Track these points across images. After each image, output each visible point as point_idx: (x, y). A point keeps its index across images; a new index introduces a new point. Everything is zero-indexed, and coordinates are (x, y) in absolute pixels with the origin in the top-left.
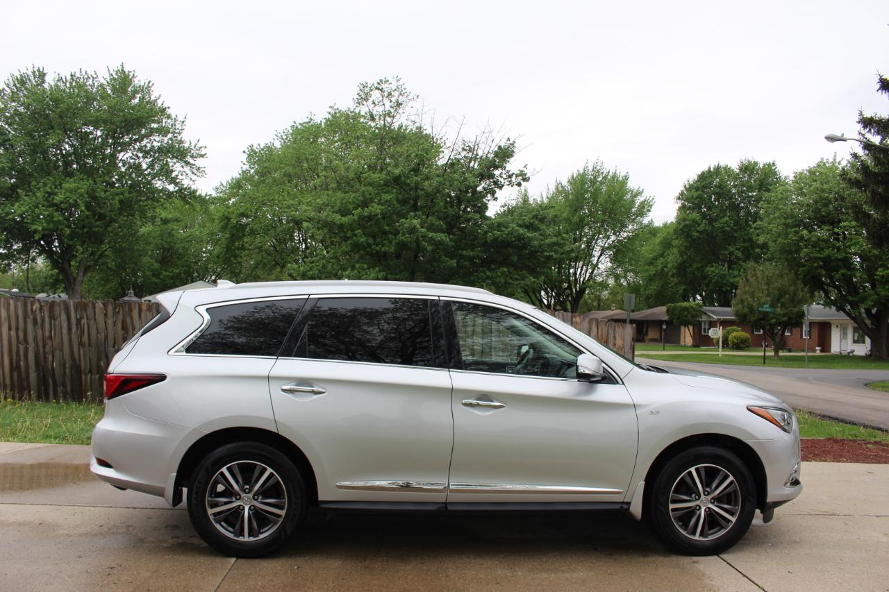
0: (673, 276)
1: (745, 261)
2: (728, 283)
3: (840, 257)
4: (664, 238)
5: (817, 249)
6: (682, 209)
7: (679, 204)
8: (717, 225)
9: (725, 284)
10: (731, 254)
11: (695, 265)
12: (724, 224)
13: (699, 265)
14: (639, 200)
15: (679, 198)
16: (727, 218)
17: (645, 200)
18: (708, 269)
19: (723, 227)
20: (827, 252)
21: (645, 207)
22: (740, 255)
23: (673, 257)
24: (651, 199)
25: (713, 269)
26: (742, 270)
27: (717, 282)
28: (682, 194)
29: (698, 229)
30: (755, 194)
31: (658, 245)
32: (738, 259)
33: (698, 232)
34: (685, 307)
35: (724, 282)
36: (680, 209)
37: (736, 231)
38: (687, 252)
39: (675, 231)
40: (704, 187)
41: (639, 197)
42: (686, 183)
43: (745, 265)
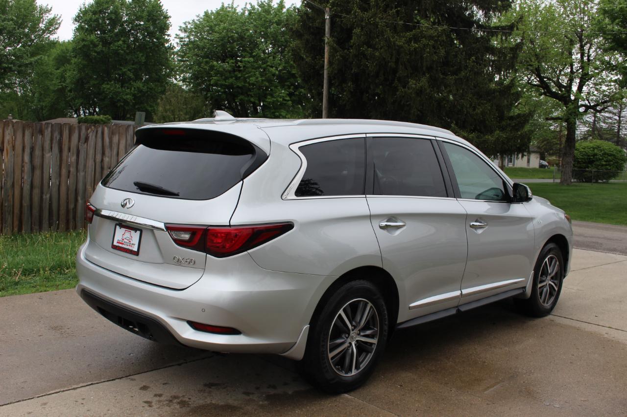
0: (70, 91)
1: (135, 81)
2: (121, 100)
3: (240, 85)
4: (58, 54)
5: (223, 77)
6: (79, 29)
7: (77, 25)
8: (113, 47)
9: (119, 100)
10: (124, 74)
11: (92, 82)
12: (118, 47)
13: (96, 83)
14: (48, 17)
15: (76, 20)
16: (121, 42)
17: (54, 19)
18: (104, 86)
19: (117, 50)
20: (231, 80)
21: (53, 24)
22: (131, 75)
23: (71, 73)
24: (58, 17)
25: (108, 86)
26: (133, 89)
27: (112, 98)
28: (78, 16)
29: (96, 49)
30: (142, 23)
31: (53, 61)
32: (130, 79)
33: (96, 52)
34: (96, 120)
35: (118, 98)
36: (77, 30)
37: (128, 54)
38: (85, 69)
39: (74, 50)
40: (101, 12)
41: (47, 15)
42: (82, 6)
43: (135, 84)
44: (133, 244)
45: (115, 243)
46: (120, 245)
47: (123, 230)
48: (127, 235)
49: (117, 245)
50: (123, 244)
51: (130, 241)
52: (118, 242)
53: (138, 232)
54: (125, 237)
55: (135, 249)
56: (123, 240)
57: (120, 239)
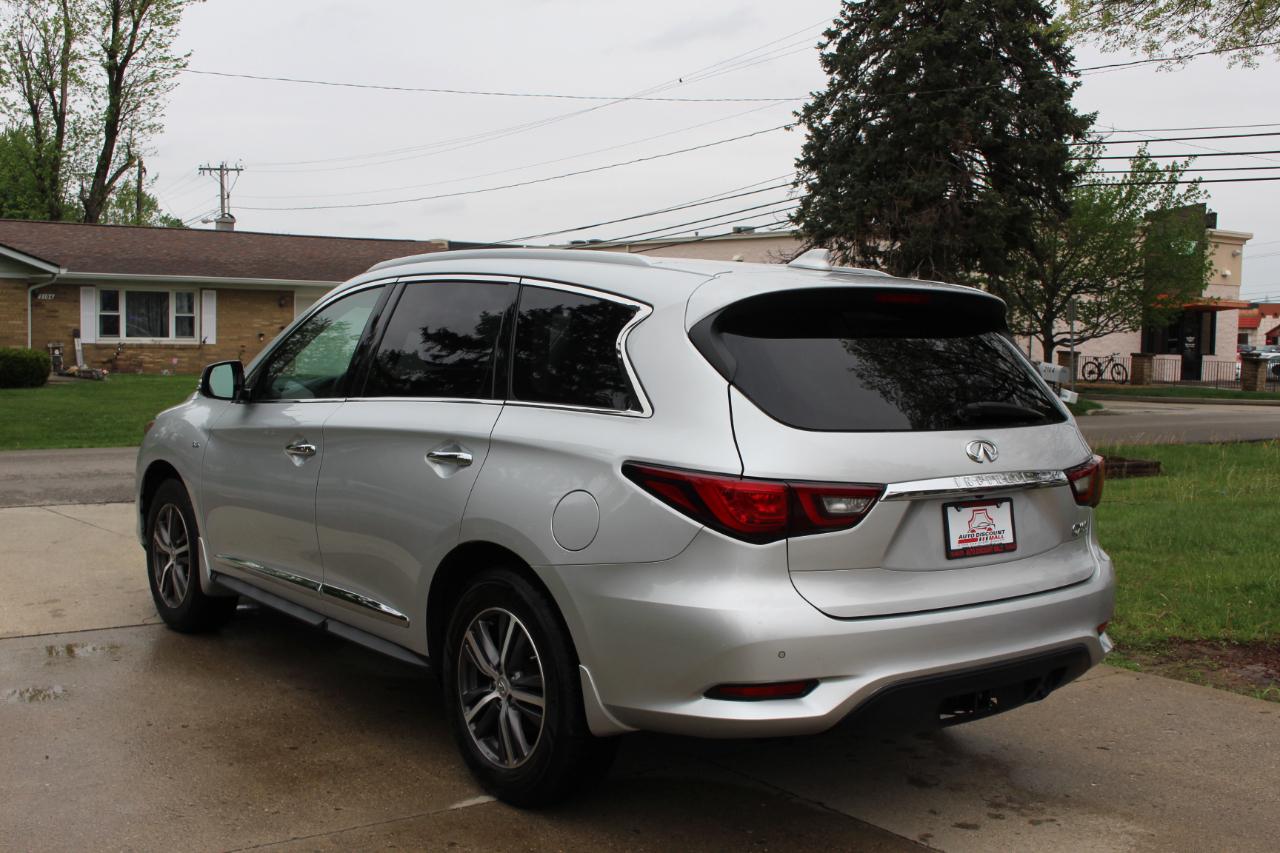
44: (1000, 533)
45: (955, 545)
46: (969, 545)
47: (967, 512)
48: (980, 518)
49: (961, 546)
50: (975, 540)
51: (990, 529)
52: (960, 542)
53: (1006, 506)
54: (975, 524)
55: (1008, 539)
56: (974, 531)
57: (965, 531)
